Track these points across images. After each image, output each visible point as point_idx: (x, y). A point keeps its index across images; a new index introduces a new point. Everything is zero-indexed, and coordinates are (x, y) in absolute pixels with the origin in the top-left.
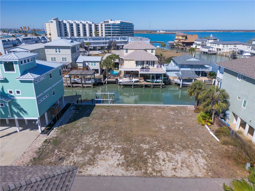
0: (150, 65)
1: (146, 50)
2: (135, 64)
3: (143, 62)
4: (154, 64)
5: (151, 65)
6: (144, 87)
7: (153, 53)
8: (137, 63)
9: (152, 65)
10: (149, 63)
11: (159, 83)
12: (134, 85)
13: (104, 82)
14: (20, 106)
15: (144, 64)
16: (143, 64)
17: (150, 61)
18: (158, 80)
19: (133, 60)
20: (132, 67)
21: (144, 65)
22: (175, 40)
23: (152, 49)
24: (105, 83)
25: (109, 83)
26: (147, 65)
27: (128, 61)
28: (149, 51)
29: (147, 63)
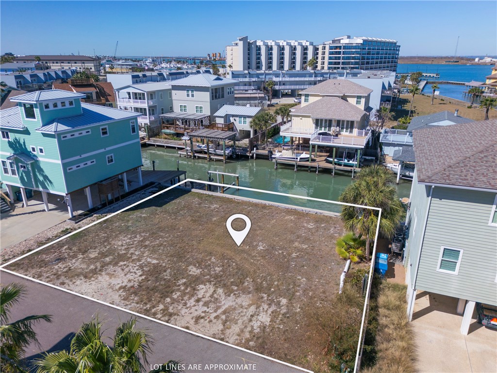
0: (345, 130)
1: (344, 98)
2: (314, 125)
3: (330, 121)
4: (352, 128)
5: (347, 129)
6: (317, 173)
7: (360, 104)
8: (318, 123)
9: (349, 129)
10: (343, 125)
11: (352, 166)
12: (299, 166)
13: (251, 155)
14: (43, 171)
15: (332, 125)
16: (330, 126)
17: (343, 121)
18: (351, 162)
19: (309, 117)
20: (308, 132)
21: (332, 128)
22: (488, 78)
23: (358, 96)
24: (252, 157)
25: (259, 157)
26: (338, 127)
27: (301, 118)
28: (352, 101)
29: (338, 125)
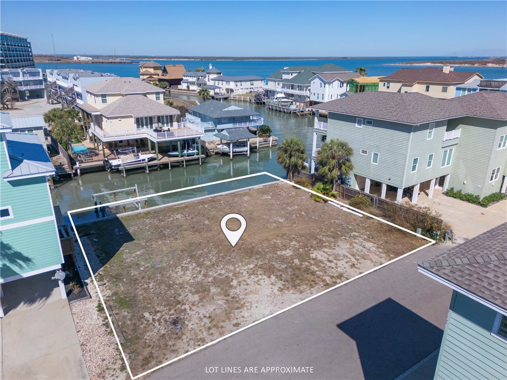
0: (165, 125)
1: (145, 95)
2: (135, 125)
3: (151, 118)
4: (172, 122)
5: (167, 123)
6: (170, 168)
7: (159, 99)
8: (139, 122)
9: (169, 124)
10: (163, 119)
11: (193, 155)
12: (149, 167)
13: (74, 171)
15: (154, 122)
16: (151, 123)
17: (163, 117)
18: (190, 152)
19: (131, 117)
20: (130, 132)
21: (154, 125)
22: (141, 75)
23: (156, 92)
24: (76, 174)
25: (85, 171)
26: (159, 123)
27: (120, 119)
28: (153, 97)
29: (159, 121)
